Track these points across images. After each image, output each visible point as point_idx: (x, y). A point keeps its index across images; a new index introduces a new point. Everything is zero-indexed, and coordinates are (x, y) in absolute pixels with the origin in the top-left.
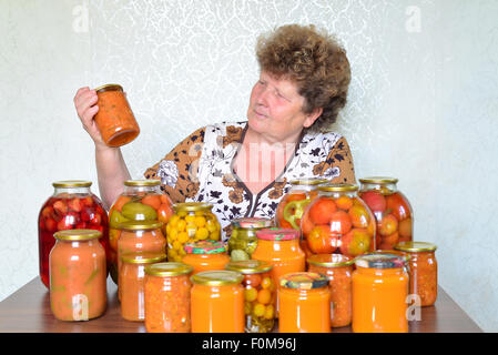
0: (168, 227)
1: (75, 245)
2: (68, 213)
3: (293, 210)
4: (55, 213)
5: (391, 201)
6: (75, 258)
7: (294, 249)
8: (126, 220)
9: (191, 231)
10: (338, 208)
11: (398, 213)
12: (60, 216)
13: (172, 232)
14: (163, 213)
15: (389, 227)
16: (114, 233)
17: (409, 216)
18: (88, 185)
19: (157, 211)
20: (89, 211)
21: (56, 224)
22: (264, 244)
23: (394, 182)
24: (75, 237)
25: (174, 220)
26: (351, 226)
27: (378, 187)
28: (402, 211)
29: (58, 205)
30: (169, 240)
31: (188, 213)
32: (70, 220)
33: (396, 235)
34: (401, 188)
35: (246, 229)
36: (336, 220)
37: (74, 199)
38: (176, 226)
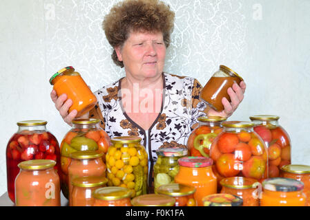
0: (107, 157)
1: (36, 173)
2: (29, 146)
3: (201, 141)
4: (19, 146)
5: (275, 133)
6: (35, 184)
7: (208, 174)
8: (74, 151)
9: (125, 159)
10: (240, 140)
11: (280, 142)
12: (23, 148)
13: (111, 160)
14: (102, 144)
15: (275, 153)
16: (65, 161)
17: (288, 145)
18: (45, 124)
19: (97, 143)
20: (45, 144)
21: (20, 155)
22: (184, 170)
23: (276, 120)
24: (35, 167)
25: (112, 151)
26: (251, 154)
27: (265, 123)
28: (283, 140)
29: (21, 140)
30: (108, 166)
31: (123, 145)
32: (30, 151)
33: (280, 159)
34: (281, 123)
35: (168, 158)
36: (239, 149)
37: (34, 134)
38: (114, 156)
